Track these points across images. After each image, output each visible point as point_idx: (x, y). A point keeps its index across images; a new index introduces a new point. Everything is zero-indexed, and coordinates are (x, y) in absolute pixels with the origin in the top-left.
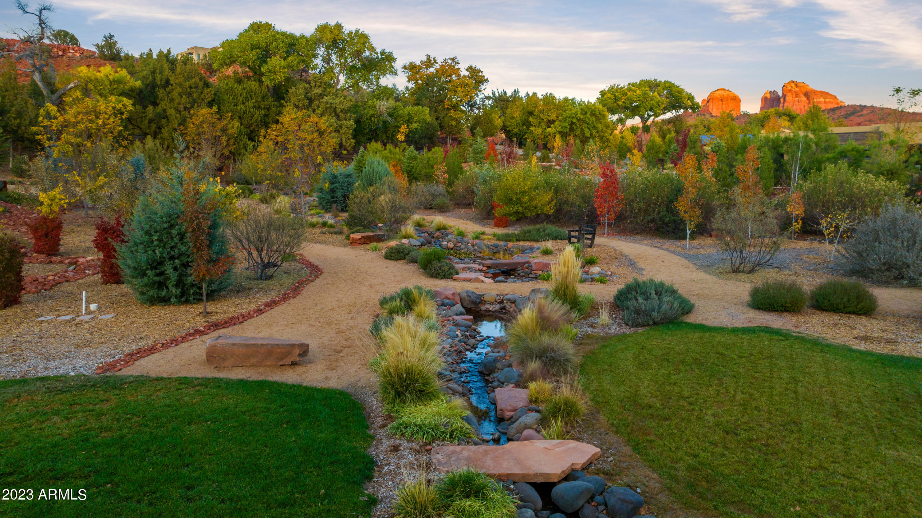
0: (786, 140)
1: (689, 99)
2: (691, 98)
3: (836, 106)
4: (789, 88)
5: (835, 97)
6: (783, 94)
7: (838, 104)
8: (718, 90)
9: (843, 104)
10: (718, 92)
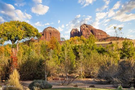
0: (79, 46)
1: (35, 31)
2: (36, 31)
3: (106, 37)
4: (83, 27)
5: (105, 32)
6: (81, 30)
7: (107, 36)
8: (48, 28)
9: (109, 36)
10: (48, 29)
